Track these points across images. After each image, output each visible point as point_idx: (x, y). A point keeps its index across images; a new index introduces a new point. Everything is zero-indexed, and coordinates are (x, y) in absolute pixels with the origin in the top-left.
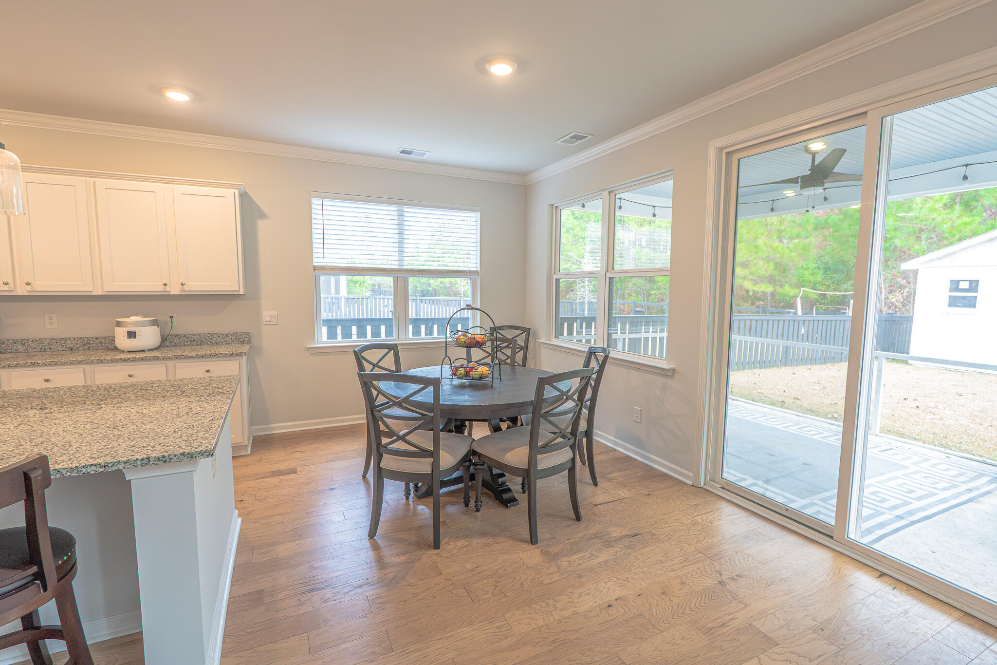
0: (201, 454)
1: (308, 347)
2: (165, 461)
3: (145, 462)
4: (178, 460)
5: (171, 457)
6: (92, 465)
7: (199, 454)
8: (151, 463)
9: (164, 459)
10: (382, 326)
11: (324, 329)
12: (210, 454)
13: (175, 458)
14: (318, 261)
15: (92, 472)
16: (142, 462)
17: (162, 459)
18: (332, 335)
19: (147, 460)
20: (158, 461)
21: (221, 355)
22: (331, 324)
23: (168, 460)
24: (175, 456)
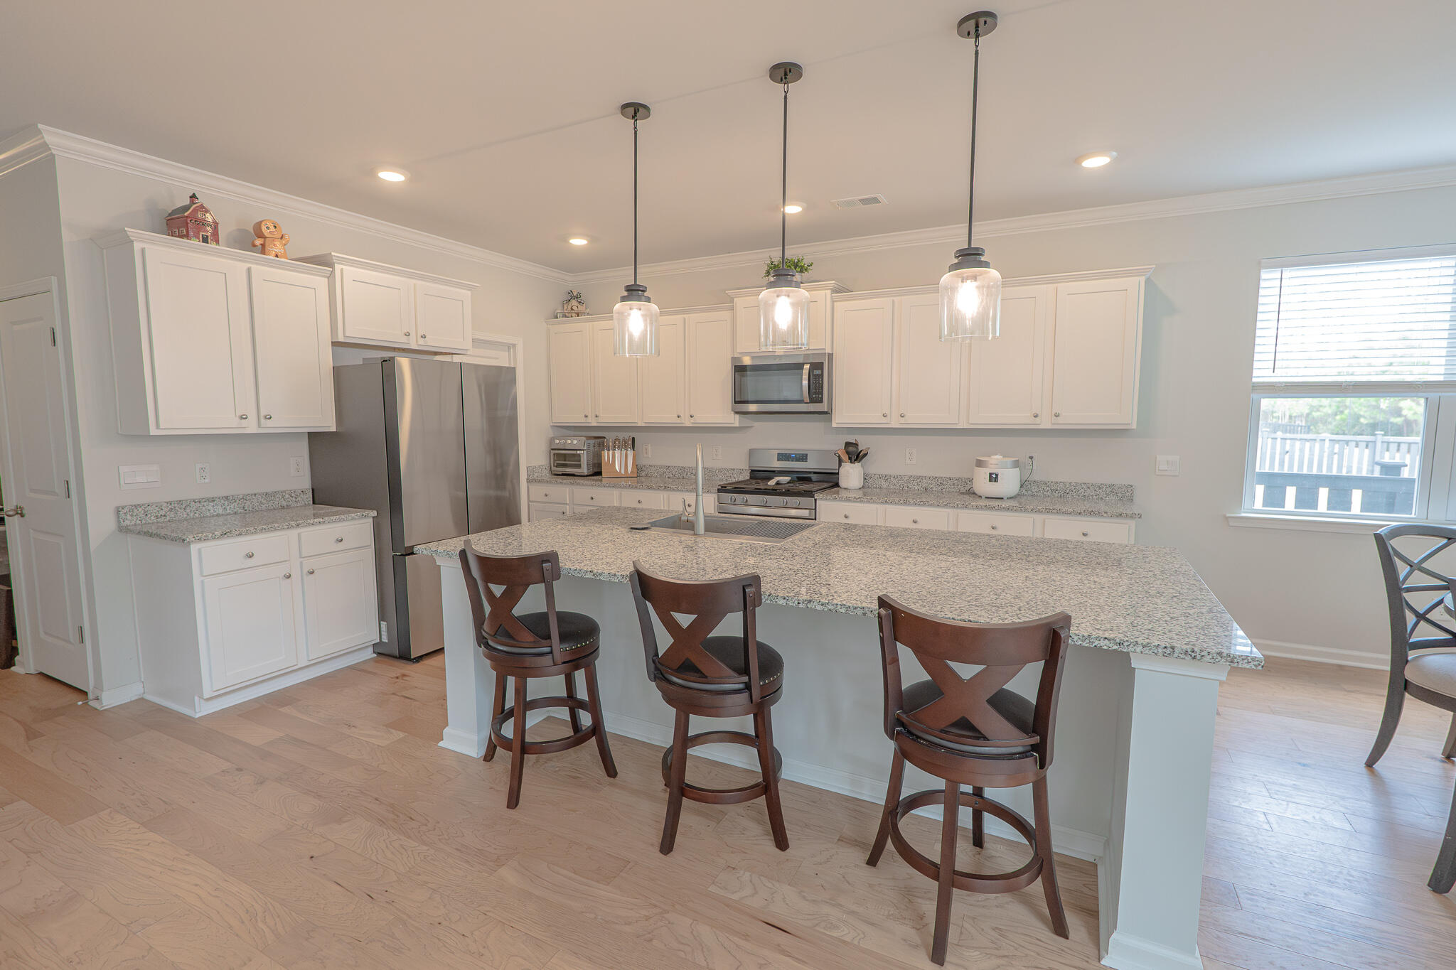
0: (1246, 661)
1: (1228, 515)
2: (1195, 657)
3: (1168, 651)
4: (1212, 661)
5: (1202, 654)
6: (1106, 638)
7: (1243, 660)
8: (1176, 655)
9: (1193, 655)
10: (1354, 491)
11: (1260, 490)
12: (1259, 665)
13: (1208, 657)
14: (1262, 372)
15: (1105, 647)
16: (1165, 650)
17: (1190, 653)
18: (1274, 497)
19: (1171, 650)
20: (1185, 654)
21: (1105, 515)
22: (1275, 484)
23: (1198, 657)
24: (1209, 653)
